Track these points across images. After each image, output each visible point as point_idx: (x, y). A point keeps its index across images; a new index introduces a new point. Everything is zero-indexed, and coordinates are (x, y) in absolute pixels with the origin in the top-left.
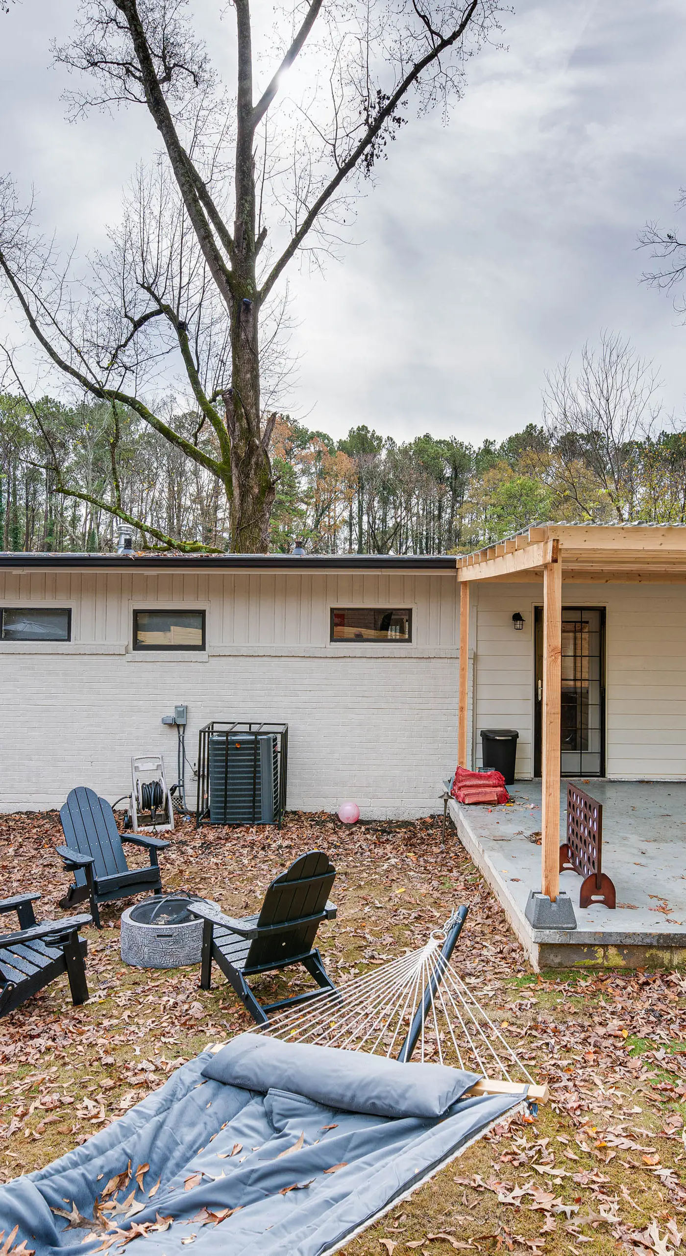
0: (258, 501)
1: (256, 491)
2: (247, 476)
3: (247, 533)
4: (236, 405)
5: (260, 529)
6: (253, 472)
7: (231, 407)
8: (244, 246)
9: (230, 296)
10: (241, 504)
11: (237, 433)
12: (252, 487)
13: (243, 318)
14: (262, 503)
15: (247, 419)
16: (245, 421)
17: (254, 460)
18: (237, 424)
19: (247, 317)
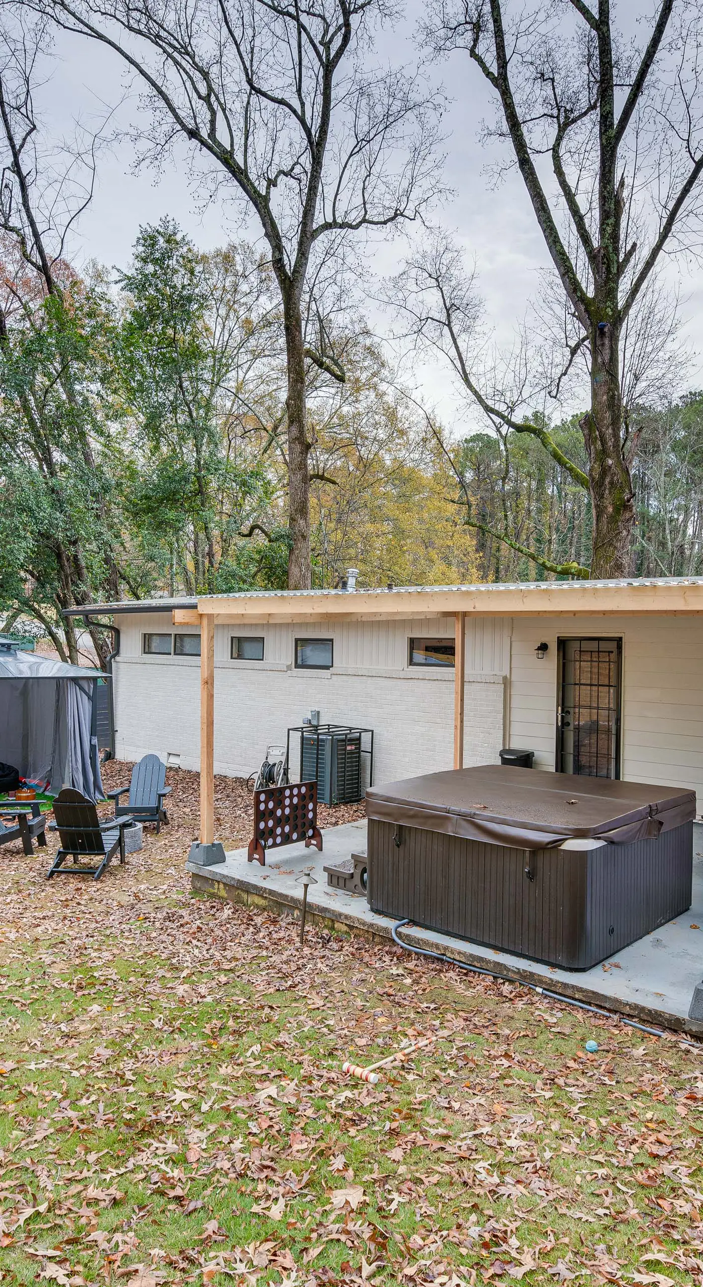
0: (613, 520)
1: (610, 510)
2: (602, 496)
3: (601, 552)
4: (590, 430)
5: (615, 548)
6: (607, 492)
7: (586, 432)
8: (604, 270)
9: (589, 323)
10: (597, 524)
11: (592, 456)
12: (606, 507)
13: (599, 343)
14: (617, 522)
15: (601, 441)
16: (599, 443)
17: (607, 480)
18: (592, 447)
19: (602, 340)
